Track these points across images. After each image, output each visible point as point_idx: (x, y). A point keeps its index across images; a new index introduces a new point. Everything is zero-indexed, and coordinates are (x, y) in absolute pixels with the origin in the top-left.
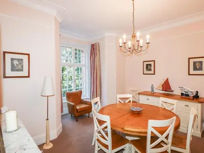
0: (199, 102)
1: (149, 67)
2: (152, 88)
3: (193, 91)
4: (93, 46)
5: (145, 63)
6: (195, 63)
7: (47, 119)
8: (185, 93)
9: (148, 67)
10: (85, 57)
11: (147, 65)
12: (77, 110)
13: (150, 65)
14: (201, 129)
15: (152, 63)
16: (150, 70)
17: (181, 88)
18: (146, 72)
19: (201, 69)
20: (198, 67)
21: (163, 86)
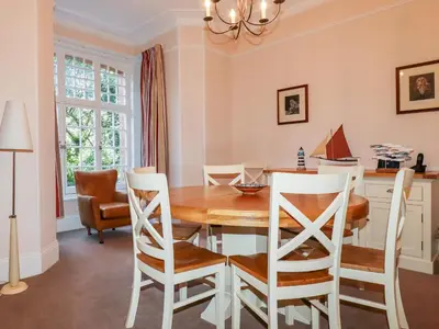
0: (424, 177)
1: (293, 103)
2: (301, 156)
3: (407, 150)
4: (146, 56)
5: (283, 95)
6: (413, 80)
7: (13, 216)
8: (386, 159)
9: (291, 104)
10: (128, 87)
11: (288, 99)
12: (101, 212)
13: (296, 98)
14: (432, 256)
15: (301, 92)
16: (296, 111)
17: (377, 147)
18: (285, 118)
19: (430, 94)
20: (422, 91)
21: (328, 146)
